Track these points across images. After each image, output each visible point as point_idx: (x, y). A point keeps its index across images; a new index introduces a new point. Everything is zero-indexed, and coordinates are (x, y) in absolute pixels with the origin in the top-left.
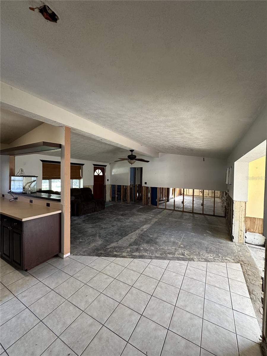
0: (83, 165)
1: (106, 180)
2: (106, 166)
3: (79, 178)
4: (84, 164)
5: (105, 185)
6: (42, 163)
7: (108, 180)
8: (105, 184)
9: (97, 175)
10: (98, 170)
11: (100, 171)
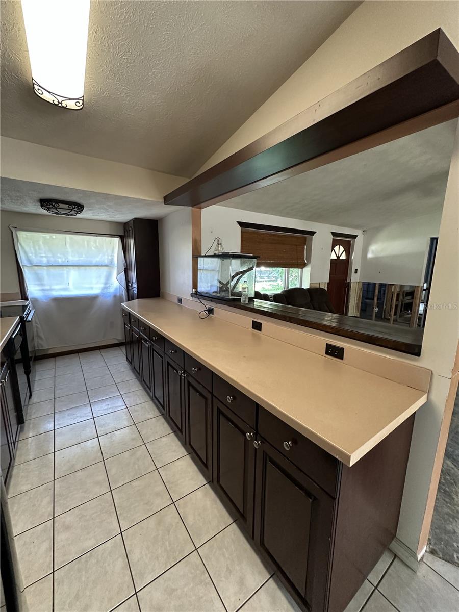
0: (313, 233)
1: (353, 271)
2: (355, 237)
3: (302, 265)
4: (316, 232)
5: (349, 283)
6: (240, 228)
7: (356, 271)
8: (348, 281)
9: (336, 258)
10: (338, 246)
11: (342, 249)
